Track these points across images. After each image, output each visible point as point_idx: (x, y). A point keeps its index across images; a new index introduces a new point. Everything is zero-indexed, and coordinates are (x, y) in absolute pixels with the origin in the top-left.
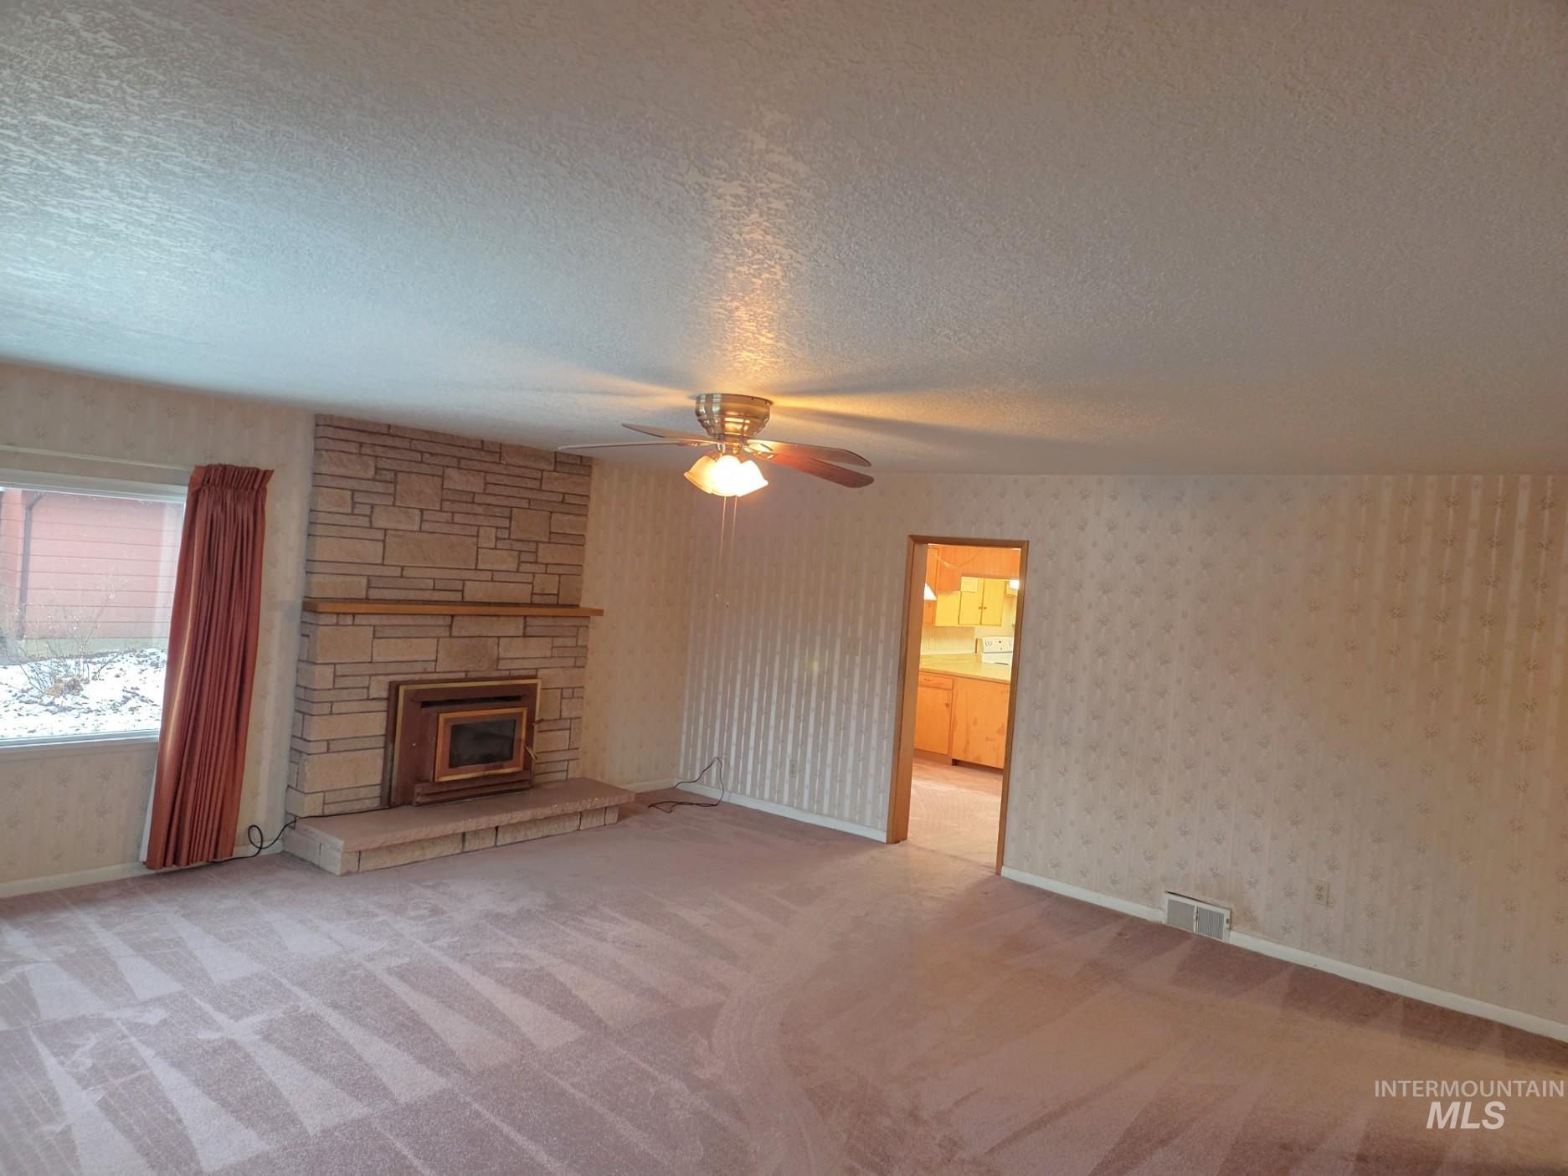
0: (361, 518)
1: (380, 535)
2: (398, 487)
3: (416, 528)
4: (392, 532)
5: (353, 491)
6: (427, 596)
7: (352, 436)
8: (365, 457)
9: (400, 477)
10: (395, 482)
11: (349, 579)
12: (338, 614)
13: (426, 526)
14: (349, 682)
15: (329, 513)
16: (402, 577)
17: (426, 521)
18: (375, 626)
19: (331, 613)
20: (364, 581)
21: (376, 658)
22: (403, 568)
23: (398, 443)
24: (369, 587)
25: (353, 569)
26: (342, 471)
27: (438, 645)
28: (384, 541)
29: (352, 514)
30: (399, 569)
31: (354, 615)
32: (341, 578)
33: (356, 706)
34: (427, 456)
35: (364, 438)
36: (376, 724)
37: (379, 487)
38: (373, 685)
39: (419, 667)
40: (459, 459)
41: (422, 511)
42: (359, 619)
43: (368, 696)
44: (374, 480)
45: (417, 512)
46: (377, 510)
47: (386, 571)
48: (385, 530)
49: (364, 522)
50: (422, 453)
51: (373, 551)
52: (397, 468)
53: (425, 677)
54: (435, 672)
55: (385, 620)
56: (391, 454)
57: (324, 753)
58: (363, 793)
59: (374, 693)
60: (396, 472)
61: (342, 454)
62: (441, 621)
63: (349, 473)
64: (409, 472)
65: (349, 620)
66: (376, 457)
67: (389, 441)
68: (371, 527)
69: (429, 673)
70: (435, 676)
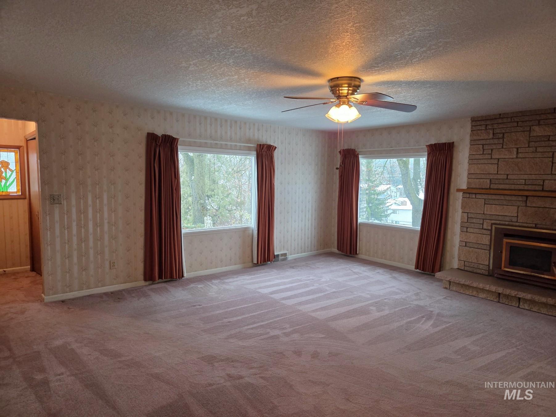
0: (487, 155)
1: (496, 161)
2: (505, 140)
3: (515, 156)
4: (503, 160)
5: (483, 145)
6: (521, 187)
7: (483, 123)
8: (488, 130)
9: (506, 135)
10: (503, 138)
11: (482, 180)
12: (469, 193)
13: (520, 155)
14: (474, 221)
15: (473, 155)
16: (507, 179)
17: (520, 153)
18: (485, 199)
19: (467, 193)
20: (488, 181)
21: (485, 212)
22: (507, 175)
23: (505, 120)
24: (491, 183)
25: (483, 176)
26: (479, 138)
27: (518, 210)
28: (498, 164)
29: (483, 154)
30: (506, 175)
31: (476, 194)
32: (478, 180)
33: (477, 231)
34: (520, 123)
35: (488, 122)
36: (486, 240)
37: (496, 141)
38: (485, 223)
39: (507, 219)
40: (539, 121)
41: (517, 149)
42: (478, 196)
43: (483, 228)
44: (493, 138)
45: (515, 150)
46: (494, 151)
47: (499, 177)
48: (498, 159)
49: (489, 157)
50: (518, 122)
51: (493, 169)
52: (504, 131)
53: (511, 223)
54: (517, 222)
55: (490, 197)
56: (501, 126)
57: (464, 246)
58: (481, 267)
59: (485, 227)
60: (503, 134)
61: (479, 131)
62: (520, 199)
63: (482, 138)
64: (510, 132)
65: (474, 196)
66: (494, 129)
67: (500, 121)
68: (491, 159)
69: (513, 222)
70: (517, 224)
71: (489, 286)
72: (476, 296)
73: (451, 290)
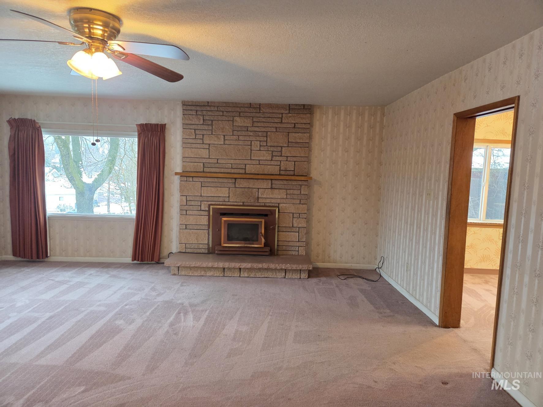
0: (199, 140)
1: (207, 146)
2: (213, 127)
3: (222, 143)
4: (212, 145)
5: (195, 130)
6: (229, 171)
7: (193, 108)
8: (199, 116)
9: (214, 122)
10: (212, 125)
11: (196, 164)
12: (187, 177)
13: (227, 142)
14: (193, 203)
15: (186, 138)
16: (217, 163)
17: (227, 140)
18: (201, 182)
19: (184, 176)
20: (202, 165)
21: (202, 195)
22: (218, 159)
23: (212, 109)
24: (204, 167)
25: (197, 160)
26: (190, 122)
27: (229, 191)
28: (209, 149)
29: (195, 138)
30: (216, 160)
31: (193, 177)
32: (192, 164)
33: (196, 213)
34: (225, 113)
35: (198, 108)
36: (204, 220)
37: (206, 127)
38: (202, 205)
39: (221, 199)
40: (240, 113)
41: (224, 136)
42: (195, 179)
43: (201, 209)
44: (203, 124)
45: (222, 137)
46: (205, 136)
47: (211, 161)
48: (209, 144)
49: (201, 141)
50: (223, 112)
51: (204, 153)
52: (212, 119)
53: (224, 203)
54: (229, 202)
55: (206, 179)
56: (210, 113)
57: (184, 229)
58: (201, 246)
59: (203, 208)
60: (212, 121)
61: (190, 116)
62: (230, 181)
63: (193, 123)
64: (218, 120)
65: (191, 179)
66: (203, 115)
67: (208, 108)
68: (203, 143)
69: (226, 202)
70: (229, 203)
71: (217, 263)
72: (204, 275)
73: (180, 275)
